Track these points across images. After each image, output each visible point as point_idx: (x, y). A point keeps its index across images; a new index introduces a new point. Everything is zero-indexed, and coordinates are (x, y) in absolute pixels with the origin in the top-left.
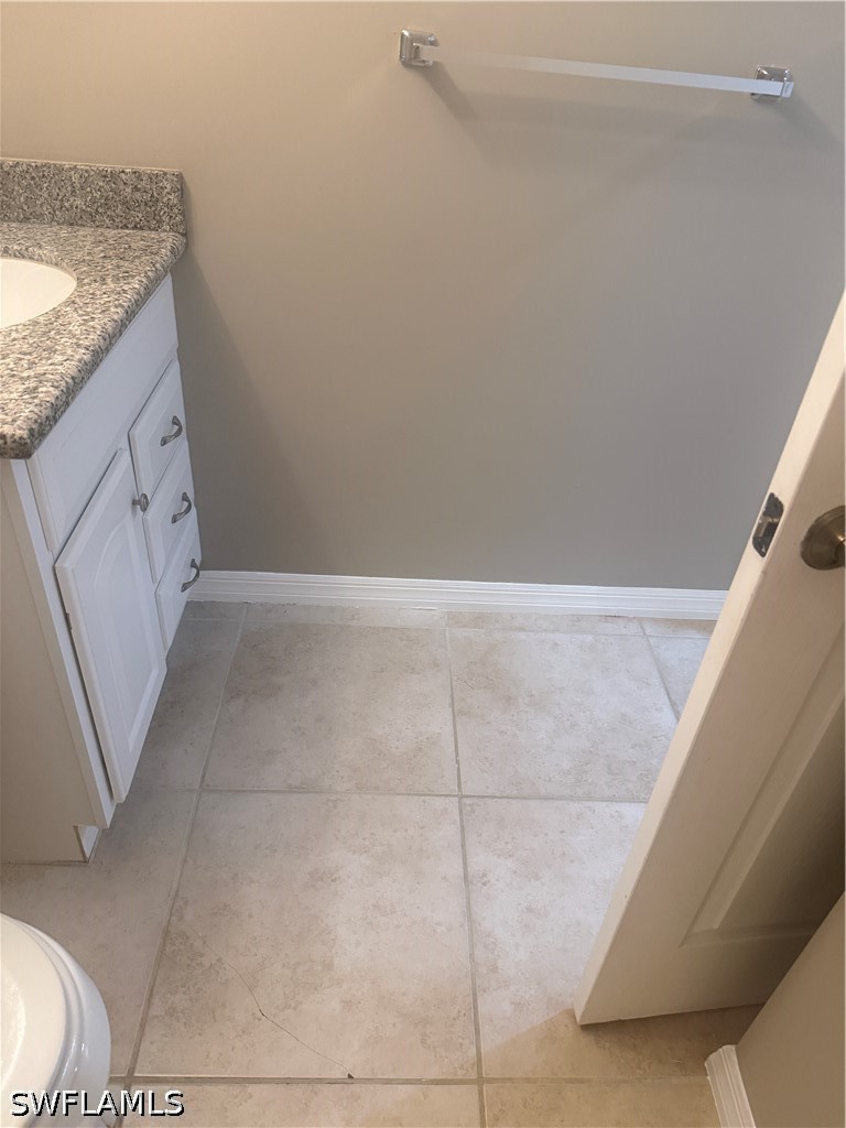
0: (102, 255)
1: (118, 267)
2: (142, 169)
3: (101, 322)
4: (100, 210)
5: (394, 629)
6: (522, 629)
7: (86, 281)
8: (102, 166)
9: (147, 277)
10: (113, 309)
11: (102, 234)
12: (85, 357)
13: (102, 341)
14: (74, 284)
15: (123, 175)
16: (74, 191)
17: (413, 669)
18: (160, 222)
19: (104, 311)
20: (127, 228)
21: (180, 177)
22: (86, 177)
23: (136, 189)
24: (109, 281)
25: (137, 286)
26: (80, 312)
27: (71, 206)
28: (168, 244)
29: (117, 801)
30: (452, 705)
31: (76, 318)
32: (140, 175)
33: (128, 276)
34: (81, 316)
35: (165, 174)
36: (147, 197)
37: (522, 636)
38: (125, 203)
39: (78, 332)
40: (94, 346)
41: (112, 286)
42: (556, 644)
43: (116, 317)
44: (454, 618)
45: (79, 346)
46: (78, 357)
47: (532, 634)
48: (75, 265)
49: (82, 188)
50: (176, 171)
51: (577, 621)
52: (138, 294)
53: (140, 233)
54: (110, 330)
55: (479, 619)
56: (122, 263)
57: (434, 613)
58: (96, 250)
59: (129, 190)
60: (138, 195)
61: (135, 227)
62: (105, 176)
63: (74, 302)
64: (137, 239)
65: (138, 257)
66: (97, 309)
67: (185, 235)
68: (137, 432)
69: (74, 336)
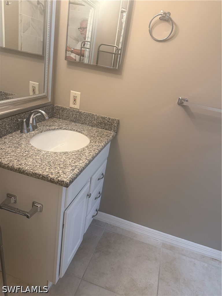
0: (97, 135)
1: (100, 139)
2: (111, 117)
3: (93, 153)
4: (99, 124)
5: (146, 243)
6: (185, 255)
7: (92, 141)
8: (102, 116)
9: (106, 143)
10: (96, 150)
11: (98, 130)
12: (87, 162)
13: (92, 158)
14: (89, 141)
15: (106, 118)
16: (95, 120)
17: (149, 259)
18: (112, 129)
19: (94, 151)
20: (104, 129)
21: (119, 121)
22: (98, 118)
23: (108, 121)
24: (97, 142)
25: (103, 145)
26: (89, 150)
27: (93, 123)
28: (112, 135)
29: (60, 277)
30: (159, 275)
31: (87, 151)
32: (110, 119)
33: (101, 142)
34: (89, 151)
35: (115, 119)
36: (110, 124)
37: (184, 257)
38: (105, 124)
39: (87, 155)
40: (90, 159)
41: (97, 144)
42: (195, 264)
43: (96, 152)
44: (164, 245)
45: (86, 159)
46: (85, 162)
47: (188, 258)
48: (90, 137)
49: (97, 119)
50: (118, 119)
51: (203, 257)
52: (103, 147)
53: (106, 131)
54: (94, 156)
55: (172, 248)
56: (101, 138)
57: (158, 241)
58: (96, 134)
59: (106, 121)
60: (108, 123)
61: (106, 129)
62: (102, 118)
63: (88, 147)
64: (105, 132)
65: (105, 137)
66: (93, 150)
67: (116, 133)
68: (93, 177)
69: (86, 156)
